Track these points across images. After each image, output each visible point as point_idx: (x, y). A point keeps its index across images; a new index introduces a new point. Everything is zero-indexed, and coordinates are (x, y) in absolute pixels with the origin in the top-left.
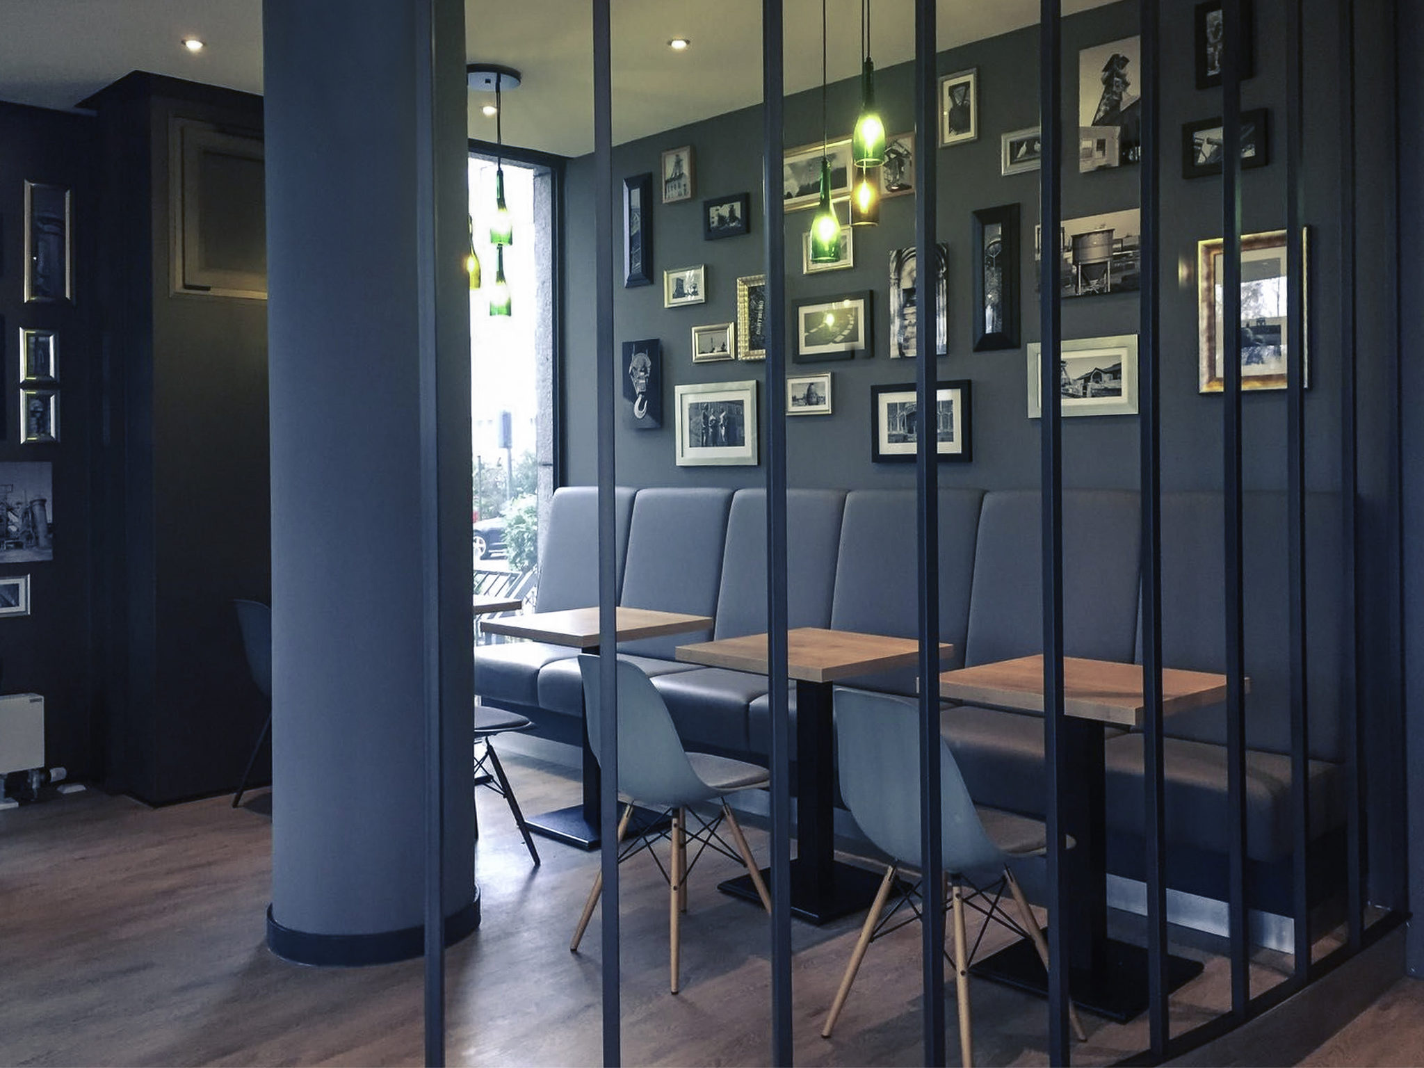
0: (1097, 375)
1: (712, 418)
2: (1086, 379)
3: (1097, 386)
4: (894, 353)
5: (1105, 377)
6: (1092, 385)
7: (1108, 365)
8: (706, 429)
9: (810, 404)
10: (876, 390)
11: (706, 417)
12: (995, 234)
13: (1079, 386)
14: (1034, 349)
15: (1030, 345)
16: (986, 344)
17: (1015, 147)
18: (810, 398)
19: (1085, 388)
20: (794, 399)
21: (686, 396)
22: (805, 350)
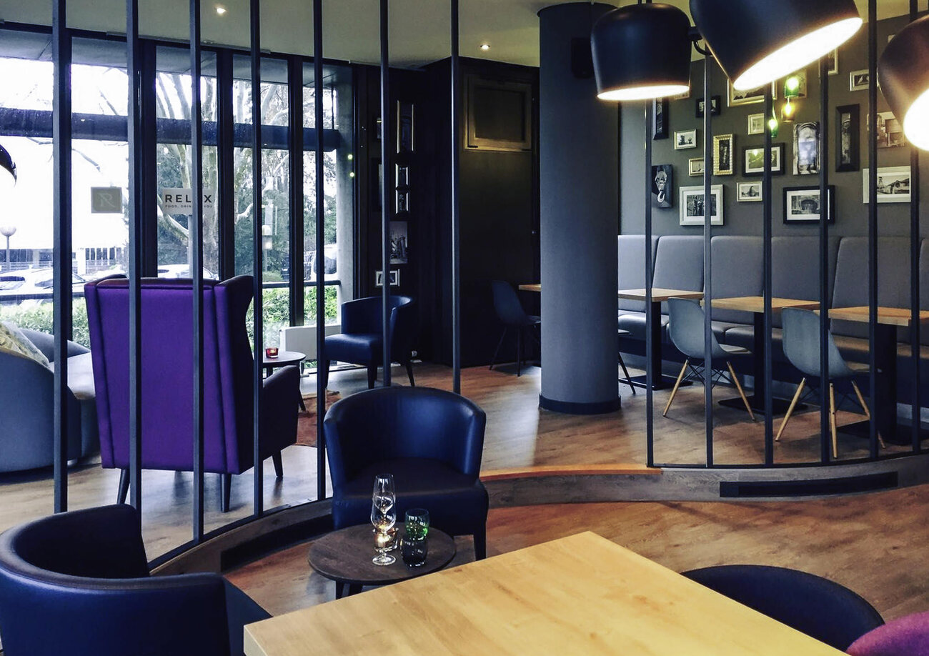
0: (897, 184)
1: (699, 202)
2: (892, 185)
3: (897, 189)
4: (795, 172)
5: (902, 185)
6: (895, 188)
7: (903, 179)
8: (696, 208)
9: (751, 196)
10: (786, 190)
11: (696, 202)
12: (847, 118)
13: (888, 189)
14: (866, 172)
15: (864, 170)
16: (842, 168)
17: (857, 78)
18: (750, 193)
19: (891, 189)
20: (743, 194)
21: (685, 192)
22: (748, 171)
